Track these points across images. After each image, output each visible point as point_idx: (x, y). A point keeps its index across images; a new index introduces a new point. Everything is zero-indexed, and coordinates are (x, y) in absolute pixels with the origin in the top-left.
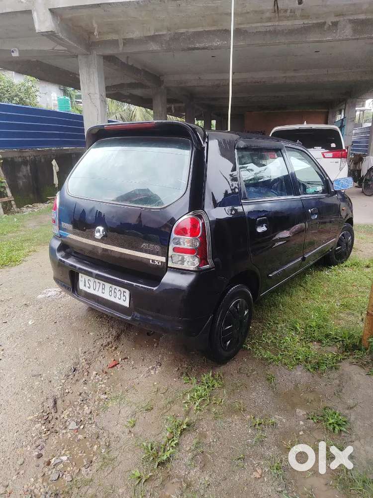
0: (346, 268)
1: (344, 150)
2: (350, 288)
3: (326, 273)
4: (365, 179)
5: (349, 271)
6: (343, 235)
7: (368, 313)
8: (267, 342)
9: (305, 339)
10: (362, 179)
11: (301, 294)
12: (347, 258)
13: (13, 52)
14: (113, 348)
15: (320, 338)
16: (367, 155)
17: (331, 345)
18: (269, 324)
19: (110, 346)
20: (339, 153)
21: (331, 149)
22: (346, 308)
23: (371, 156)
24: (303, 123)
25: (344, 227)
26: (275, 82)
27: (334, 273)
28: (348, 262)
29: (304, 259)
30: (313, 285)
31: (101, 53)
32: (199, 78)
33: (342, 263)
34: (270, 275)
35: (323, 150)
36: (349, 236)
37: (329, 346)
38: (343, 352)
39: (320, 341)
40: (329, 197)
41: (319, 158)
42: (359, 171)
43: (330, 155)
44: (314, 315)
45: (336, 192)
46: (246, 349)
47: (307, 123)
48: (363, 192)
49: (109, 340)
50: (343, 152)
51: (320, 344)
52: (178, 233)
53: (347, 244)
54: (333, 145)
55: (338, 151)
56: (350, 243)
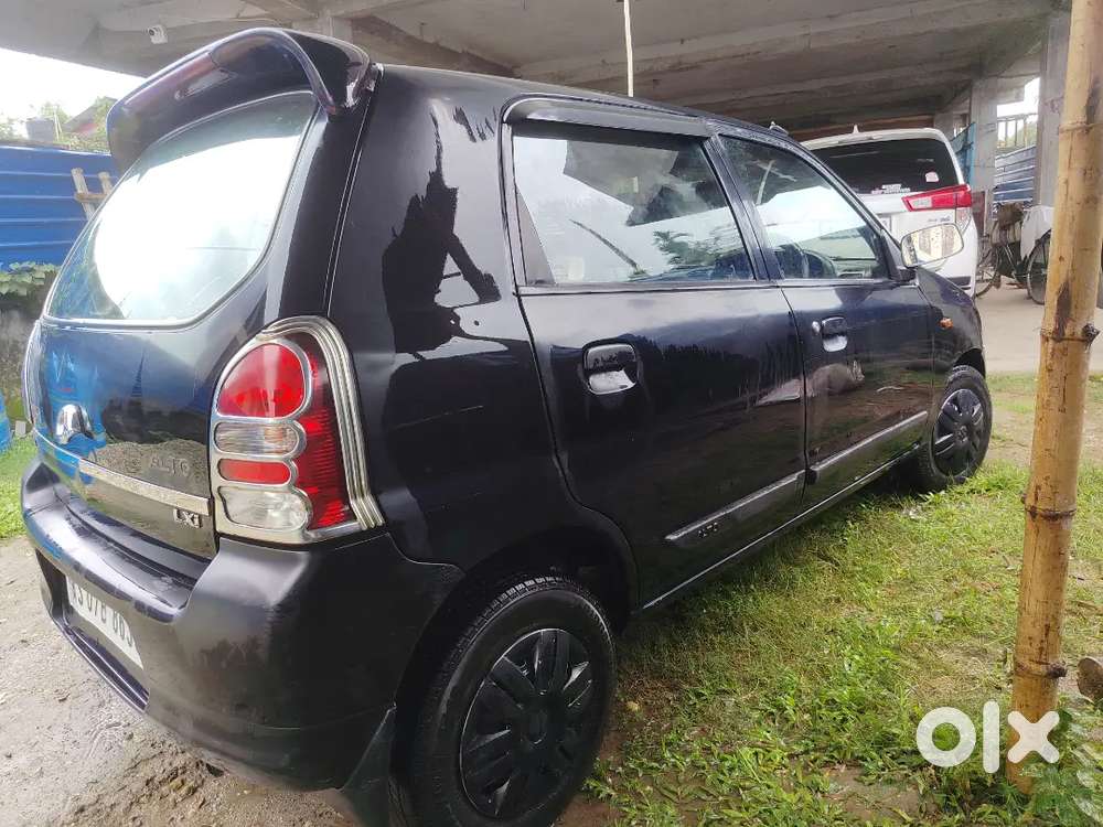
0: (972, 498)
1: (963, 188)
2: (977, 562)
3: (910, 514)
4: (1031, 263)
5: (979, 506)
6: (954, 401)
7: (1018, 665)
8: (675, 766)
9: (806, 752)
10: (1025, 263)
11: (823, 583)
12: (975, 468)
13: (152, 33)
14: (183, 791)
15: (858, 748)
16: (1034, 203)
17: (898, 776)
18: (699, 695)
19: (177, 781)
20: (948, 193)
21: (928, 188)
22: (961, 629)
23: (1043, 204)
24: (850, 130)
25: (955, 379)
26: (784, 50)
27: (935, 513)
28: (980, 479)
29: (810, 477)
30: (866, 553)
31: (341, 12)
32: (603, 61)
33: (961, 482)
34: (672, 537)
35: (907, 192)
36: (975, 404)
37: (890, 782)
38: (939, 810)
39: (856, 762)
40: (892, 288)
41: (898, 213)
42: (1016, 246)
43: (927, 201)
44: (851, 663)
45: (911, 272)
46: (592, 795)
47: (861, 129)
48: (1030, 297)
49: (179, 762)
50: (962, 193)
51: (857, 771)
52: (231, 406)
53: (969, 424)
54: (932, 177)
55: (946, 191)
56: (978, 424)
